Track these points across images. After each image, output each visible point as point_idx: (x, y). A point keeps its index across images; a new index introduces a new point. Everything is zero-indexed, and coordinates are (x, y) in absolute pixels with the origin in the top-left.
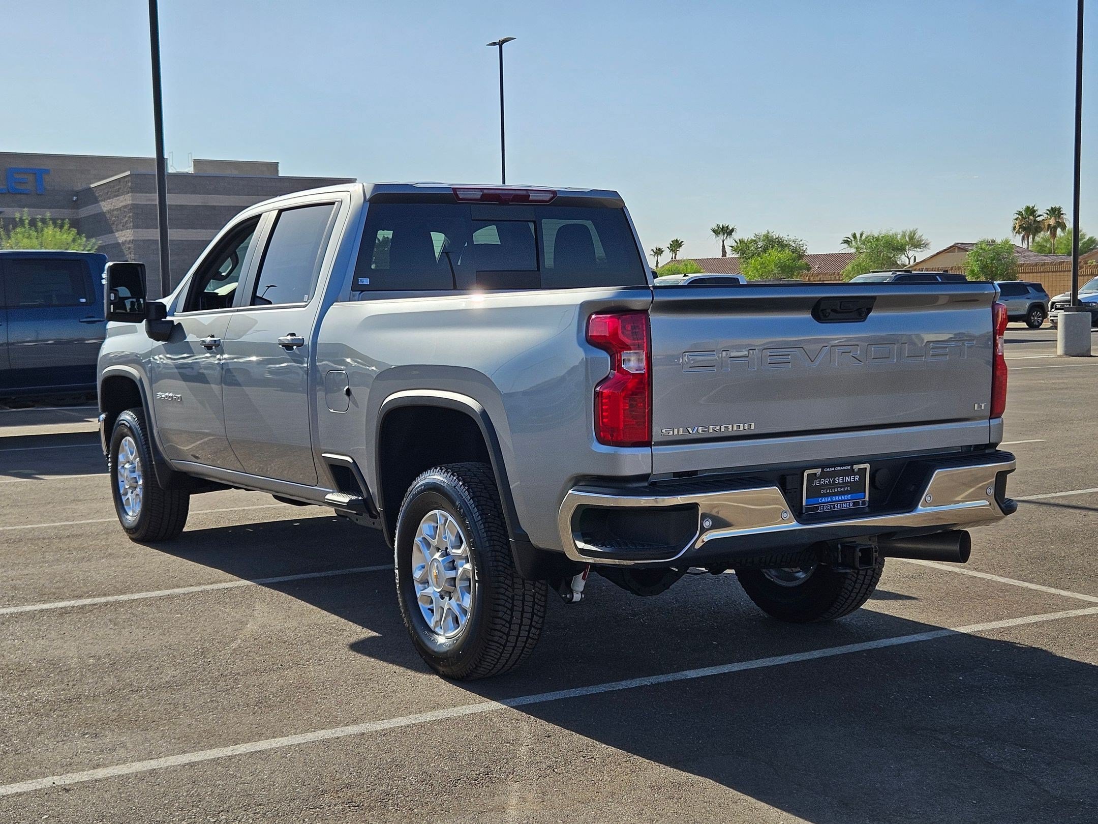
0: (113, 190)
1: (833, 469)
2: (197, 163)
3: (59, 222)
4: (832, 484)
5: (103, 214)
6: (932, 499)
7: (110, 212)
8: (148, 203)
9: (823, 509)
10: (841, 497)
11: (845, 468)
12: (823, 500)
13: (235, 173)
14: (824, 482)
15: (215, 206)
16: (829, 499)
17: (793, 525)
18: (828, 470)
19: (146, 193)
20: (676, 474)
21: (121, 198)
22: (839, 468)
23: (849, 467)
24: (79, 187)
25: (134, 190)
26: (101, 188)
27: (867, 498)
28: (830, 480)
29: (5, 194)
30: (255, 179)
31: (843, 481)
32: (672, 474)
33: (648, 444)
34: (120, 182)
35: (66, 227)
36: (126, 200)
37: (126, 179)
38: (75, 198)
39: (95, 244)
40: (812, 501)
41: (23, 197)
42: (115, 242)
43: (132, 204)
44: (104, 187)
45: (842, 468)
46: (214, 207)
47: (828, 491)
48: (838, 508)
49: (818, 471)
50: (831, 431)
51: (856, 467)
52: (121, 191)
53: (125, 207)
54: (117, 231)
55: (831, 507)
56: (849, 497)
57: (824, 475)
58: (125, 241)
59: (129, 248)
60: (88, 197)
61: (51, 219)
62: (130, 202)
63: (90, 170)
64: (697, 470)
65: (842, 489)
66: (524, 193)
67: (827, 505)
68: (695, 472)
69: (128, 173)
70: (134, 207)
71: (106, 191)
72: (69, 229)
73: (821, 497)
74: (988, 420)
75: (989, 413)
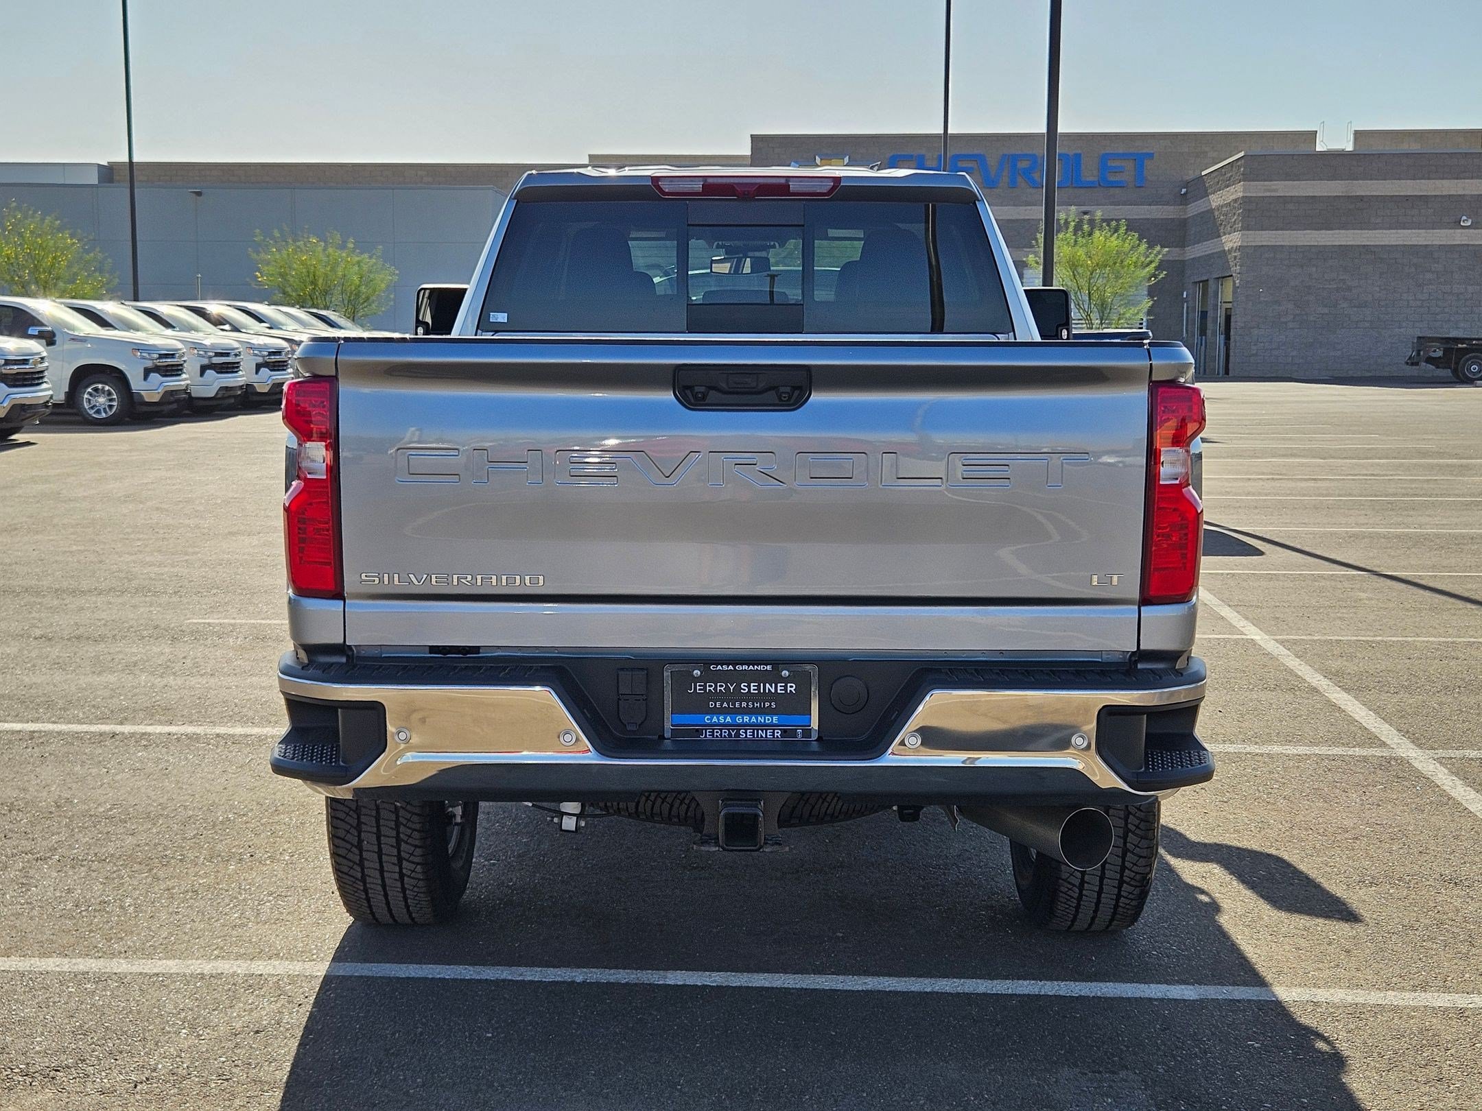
0: (1224, 178)
1: (731, 667)
2: (1358, 134)
3: (1114, 223)
4: (732, 695)
5: (1211, 211)
6: (906, 742)
7: (1219, 208)
8: (1268, 194)
9: (713, 734)
10: (757, 719)
11: (758, 667)
12: (715, 719)
13: (1415, 147)
14: (718, 688)
15: (1363, 196)
16: (728, 720)
17: (590, 757)
19: (1265, 180)
20: (433, 649)
21: (1232, 189)
22: (745, 667)
23: (770, 668)
24: (1191, 175)
25: (1246, 178)
26: (1213, 175)
27: (815, 724)
28: (727, 685)
29: (1096, 187)
30: (1427, 156)
31: (759, 690)
32: (428, 648)
33: (339, 595)
34: (1232, 167)
35: (1122, 230)
36: (1236, 192)
37: (1239, 163)
38: (1184, 191)
39: (1159, 253)
40: (684, 718)
41: (1117, 191)
42: (1222, 249)
43: (1243, 197)
44: (1216, 173)
46: (1361, 198)
47: (725, 705)
48: (747, 736)
52: (1232, 179)
53: (1235, 201)
54: (1225, 234)
55: (731, 734)
56: (773, 719)
58: (1232, 248)
59: (1235, 257)
60: (1197, 188)
61: (1103, 220)
62: (1241, 194)
63: (1207, 152)
64: (479, 647)
65: (758, 705)
66: (783, 181)
68: (476, 649)
69: (1242, 154)
70: (1246, 200)
71: (1216, 180)
72: (1126, 233)
73: (707, 714)
74: (1136, 607)
75: (1135, 594)
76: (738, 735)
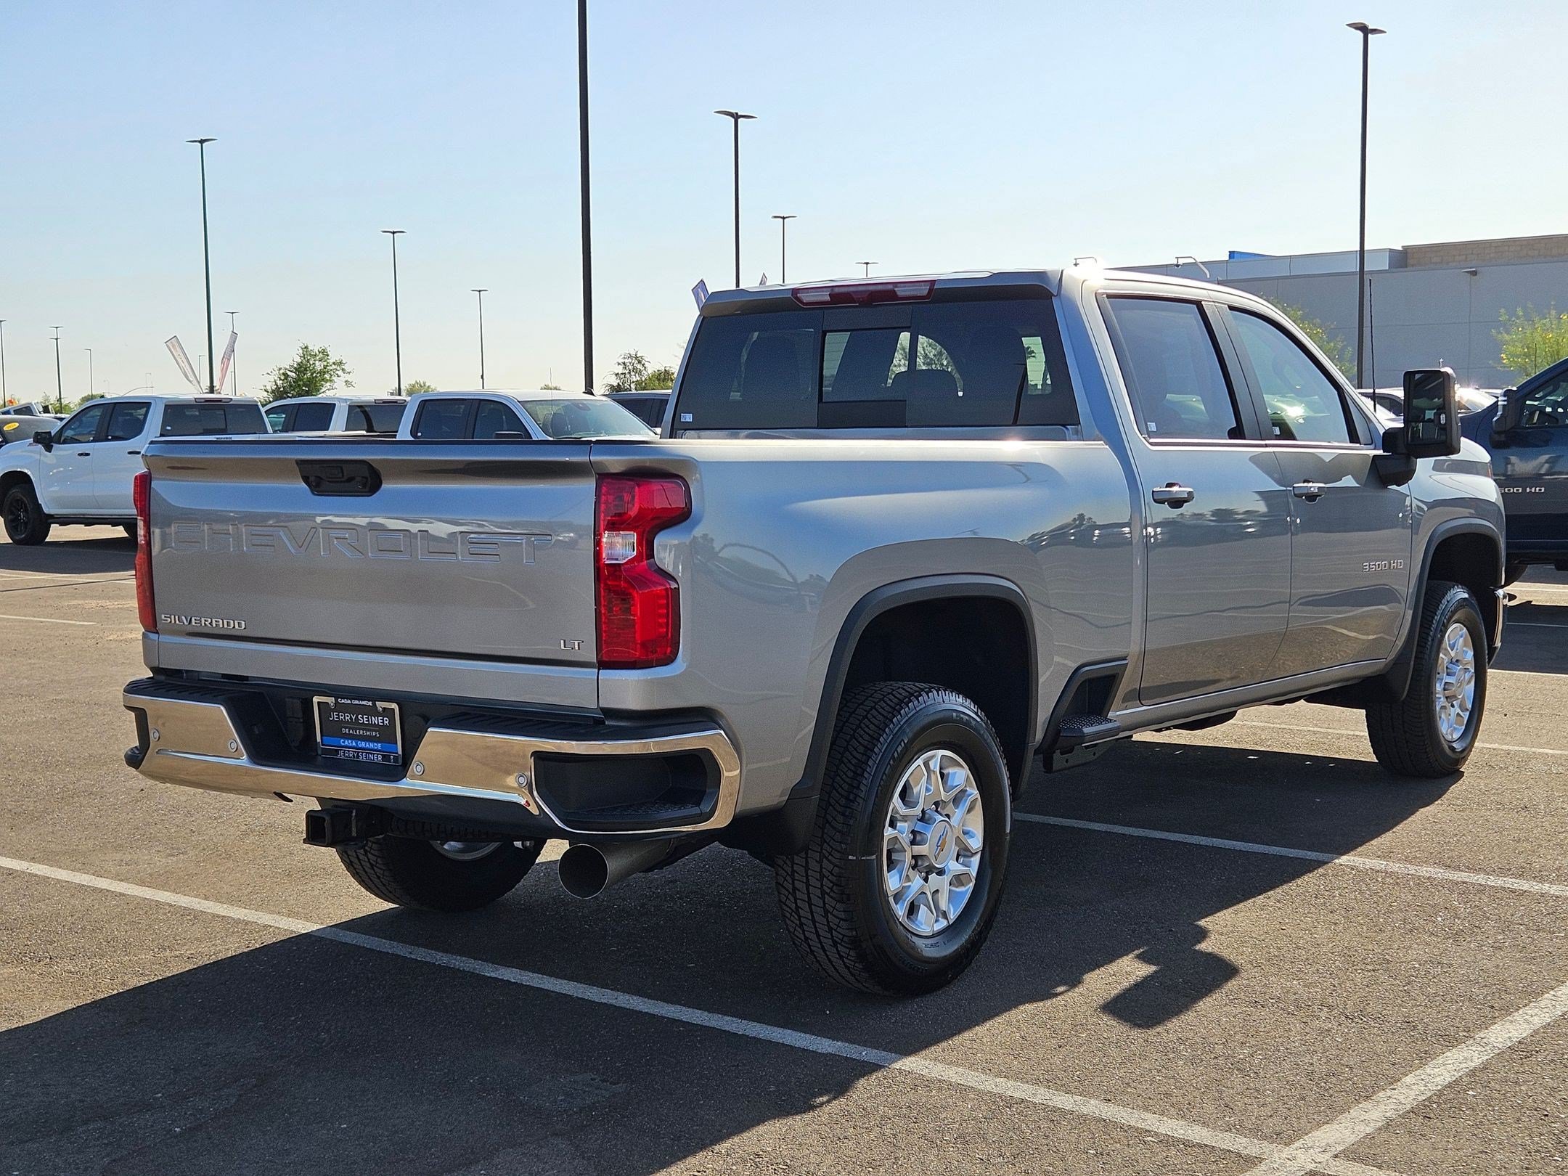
1: (349, 702)
4: (354, 724)
6: (415, 770)
9: (344, 755)
10: (368, 745)
11: (364, 703)
12: (346, 743)
14: (345, 718)
16: (354, 744)
18: (343, 701)
20: (224, 676)
22: (356, 702)
23: (370, 703)
28: (350, 717)
31: (368, 721)
33: (156, 631)
40: (328, 740)
45: (361, 703)
47: (351, 732)
48: (363, 757)
49: (331, 700)
50: (312, 645)
51: (380, 705)
55: (354, 755)
56: (379, 746)
57: (339, 708)
65: (368, 733)
66: (890, 287)
67: (349, 751)
68: (246, 678)
73: (342, 738)
74: (597, 670)
75: (593, 658)
76: (358, 757)
